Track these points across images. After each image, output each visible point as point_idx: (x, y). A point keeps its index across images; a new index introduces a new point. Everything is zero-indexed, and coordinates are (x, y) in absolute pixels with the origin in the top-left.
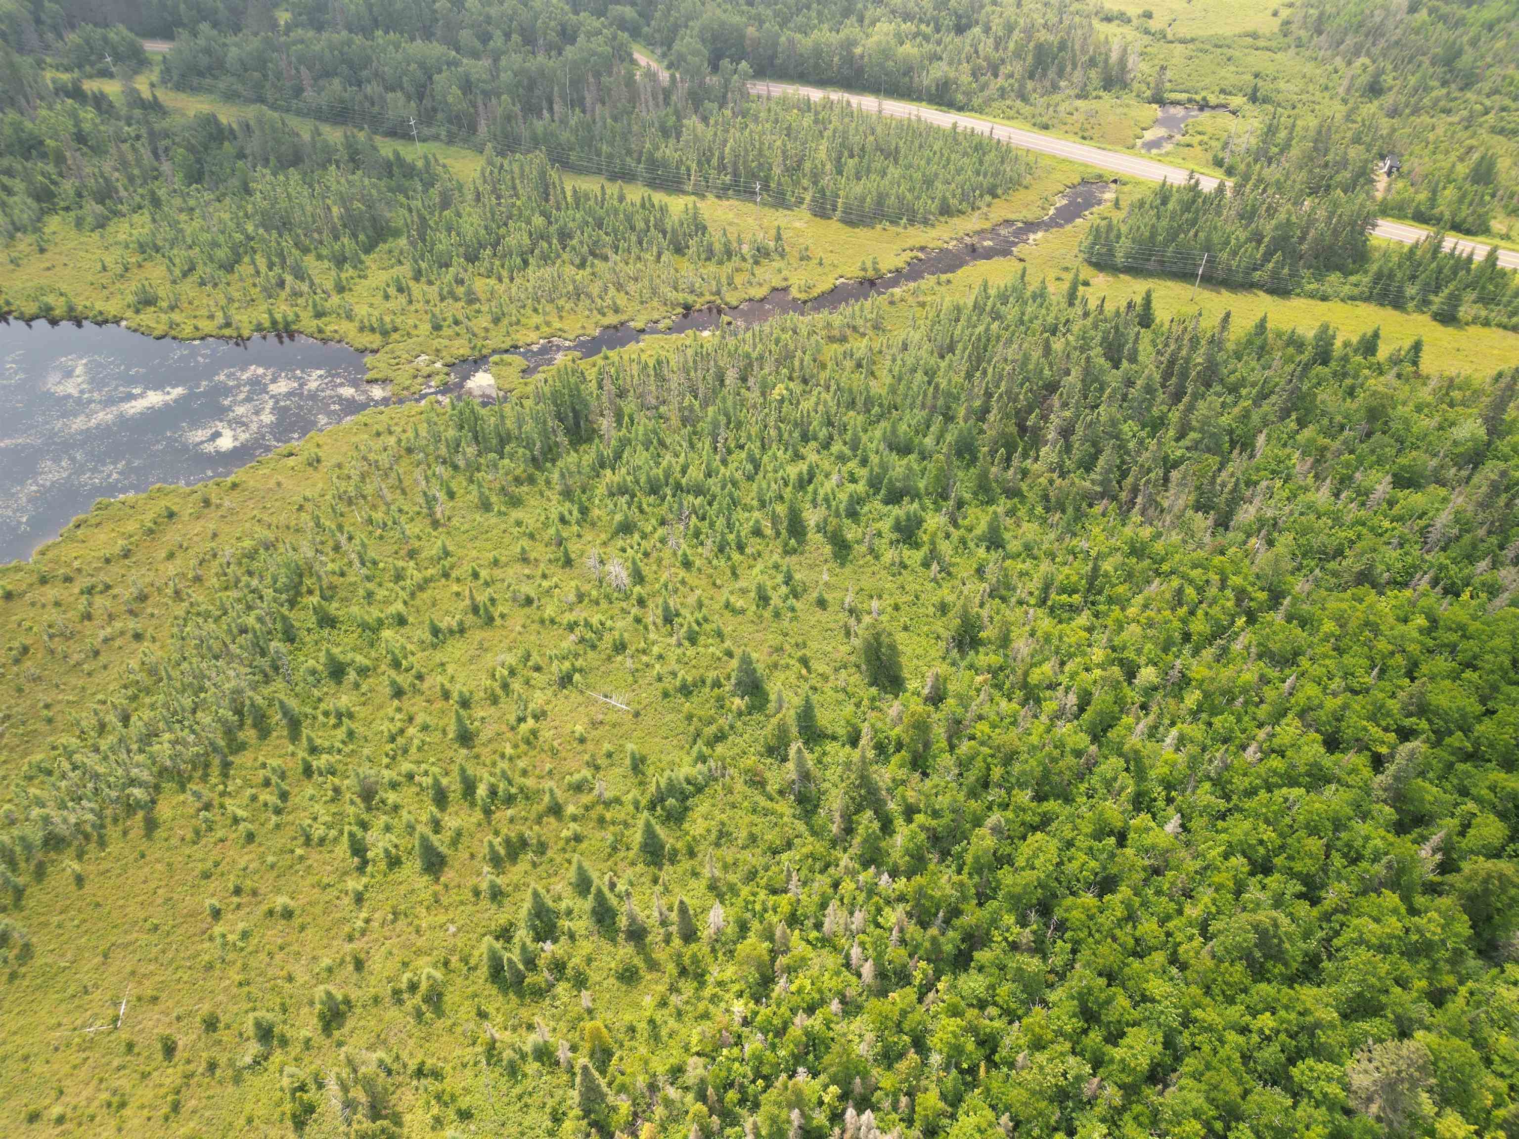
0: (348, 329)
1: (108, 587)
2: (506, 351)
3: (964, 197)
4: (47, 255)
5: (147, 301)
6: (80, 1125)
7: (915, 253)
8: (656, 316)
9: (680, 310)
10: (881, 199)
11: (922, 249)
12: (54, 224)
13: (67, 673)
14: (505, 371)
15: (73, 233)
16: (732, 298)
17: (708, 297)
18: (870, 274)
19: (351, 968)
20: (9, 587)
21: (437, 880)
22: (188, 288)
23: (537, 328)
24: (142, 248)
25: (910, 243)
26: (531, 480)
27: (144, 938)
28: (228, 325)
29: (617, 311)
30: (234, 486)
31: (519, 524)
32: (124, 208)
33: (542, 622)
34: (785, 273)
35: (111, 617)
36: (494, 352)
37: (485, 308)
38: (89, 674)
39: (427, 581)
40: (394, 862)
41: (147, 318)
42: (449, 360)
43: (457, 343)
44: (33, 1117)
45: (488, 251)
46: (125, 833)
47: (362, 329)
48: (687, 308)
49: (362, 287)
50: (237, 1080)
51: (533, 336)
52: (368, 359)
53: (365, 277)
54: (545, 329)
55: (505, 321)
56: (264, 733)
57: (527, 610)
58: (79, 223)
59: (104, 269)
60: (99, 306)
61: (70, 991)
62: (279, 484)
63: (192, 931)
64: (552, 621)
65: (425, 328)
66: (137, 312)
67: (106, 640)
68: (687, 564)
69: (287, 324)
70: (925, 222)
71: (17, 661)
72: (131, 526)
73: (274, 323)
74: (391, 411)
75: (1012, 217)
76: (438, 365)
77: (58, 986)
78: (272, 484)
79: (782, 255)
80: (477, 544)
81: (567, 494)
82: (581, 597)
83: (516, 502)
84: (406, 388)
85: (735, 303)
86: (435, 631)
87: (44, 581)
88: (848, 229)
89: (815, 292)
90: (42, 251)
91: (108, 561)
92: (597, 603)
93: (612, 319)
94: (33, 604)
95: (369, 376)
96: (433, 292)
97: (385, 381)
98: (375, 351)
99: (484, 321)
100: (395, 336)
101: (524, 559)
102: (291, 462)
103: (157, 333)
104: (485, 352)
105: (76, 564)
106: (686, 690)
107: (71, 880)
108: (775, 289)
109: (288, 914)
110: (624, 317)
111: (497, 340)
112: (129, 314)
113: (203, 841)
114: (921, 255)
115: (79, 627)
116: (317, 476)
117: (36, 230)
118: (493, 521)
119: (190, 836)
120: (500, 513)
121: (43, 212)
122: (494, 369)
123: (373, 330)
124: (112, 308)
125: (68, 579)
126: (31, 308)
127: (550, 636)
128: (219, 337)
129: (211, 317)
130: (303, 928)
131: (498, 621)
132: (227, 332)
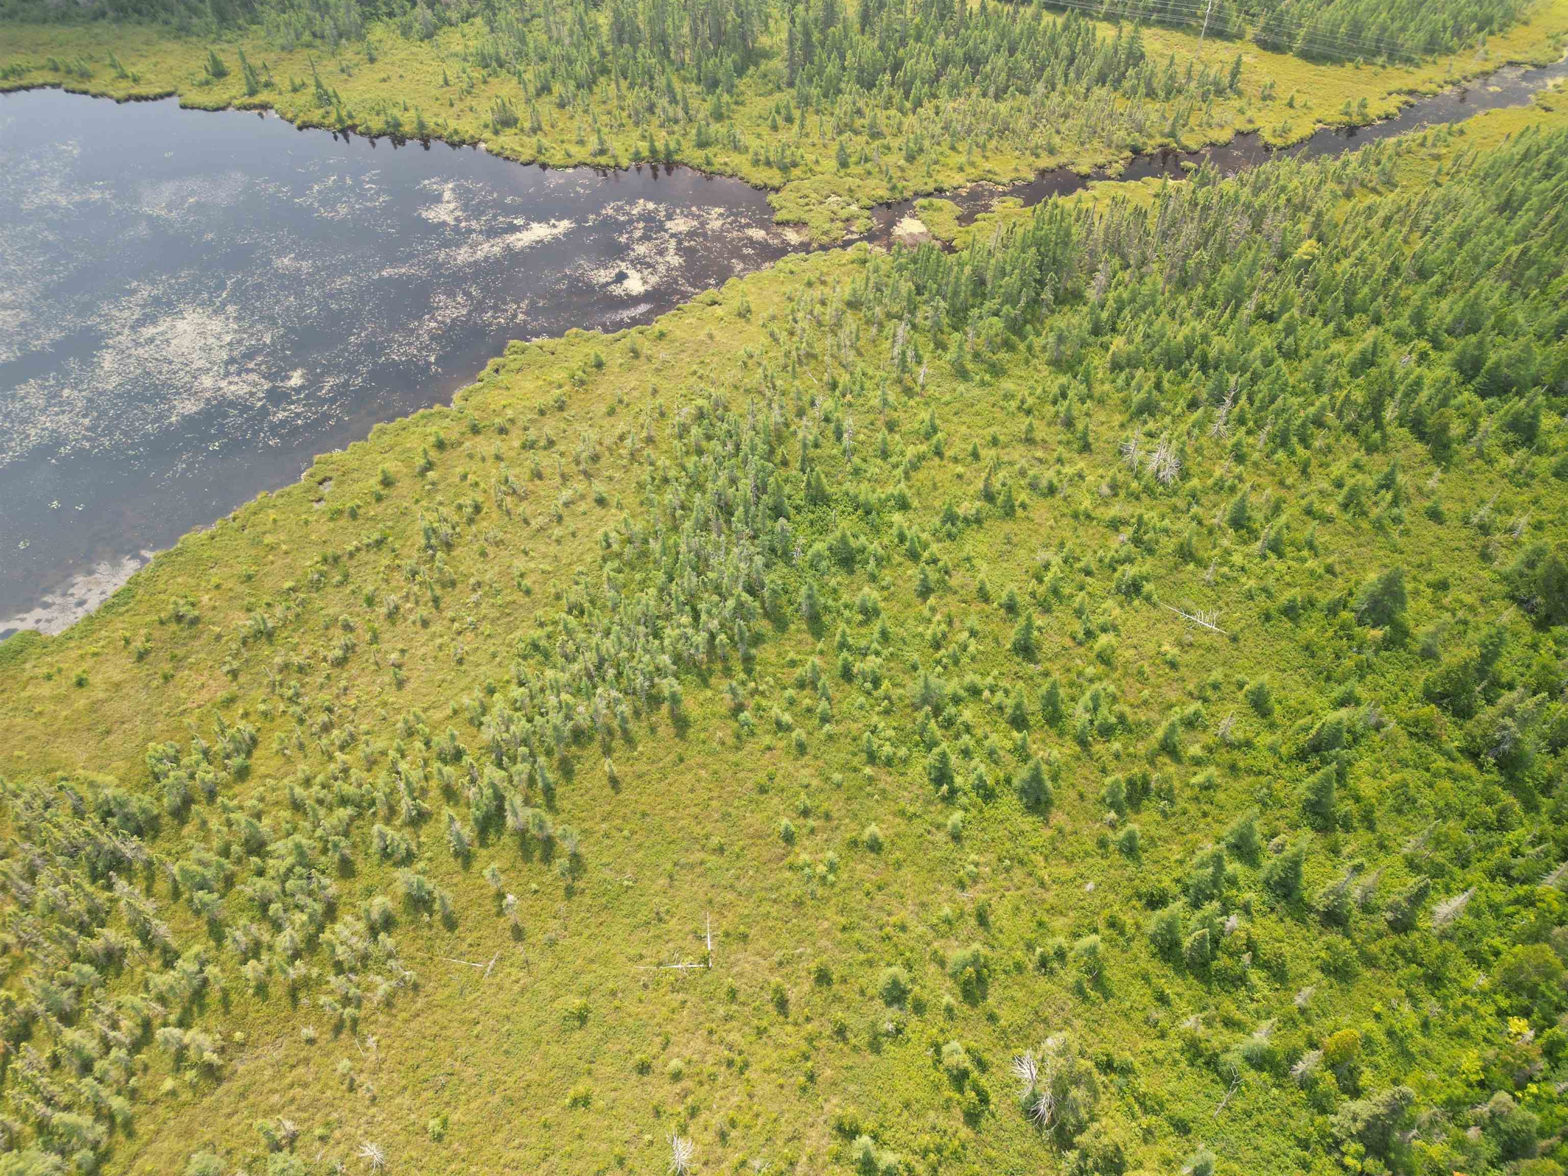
0: (739, 162)
1: (551, 443)
2: (929, 195)
3: (1458, 32)
4: (377, 65)
5: (507, 122)
6: (701, 1083)
7: (1404, 98)
8: (1101, 160)
9: (1127, 153)
10: (1357, 28)
11: (1411, 93)
12: (378, 32)
13: (532, 537)
14: (937, 217)
15: (401, 41)
16: (1191, 141)
17: (1159, 140)
18: (1356, 119)
19: (973, 922)
20: (442, 435)
21: (1046, 822)
22: (546, 107)
23: (961, 169)
24: (484, 61)
25: (1395, 85)
26: (1009, 346)
27: (713, 860)
28: (602, 152)
29: (1052, 151)
30: (662, 336)
31: (1008, 396)
32: (454, 16)
33: (1076, 516)
34: (1249, 114)
35: (565, 478)
36: (917, 195)
37: (895, 143)
38: (558, 542)
39: (921, 457)
40: (988, 795)
41: (508, 140)
42: (865, 202)
43: (872, 182)
44: (644, 1069)
45: (888, 77)
46: (653, 730)
47: (756, 163)
48: (1136, 151)
49: (742, 116)
50: (875, 1047)
51: (958, 179)
52: (772, 197)
53: (742, 104)
54: (969, 170)
55: (921, 159)
56: (781, 624)
57: (1050, 501)
58: (406, 32)
59: (446, 83)
60: (453, 124)
61: (641, 917)
62: (711, 337)
63: (766, 855)
64: (1088, 517)
65: (830, 164)
66: (496, 133)
67: (566, 505)
68: (1240, 458)
69: (669, 154)
70: (1409, 60)
71: (471, 521)
72: (558, 375)
73: (653, 151)
74: (817, 259)
75: (1517, 58)
76: (854, 208)
77: (626, 909)
78: (702, 335)
79: (1240, 94)
80: (965, 418)
81: (1058, 364)
82: (1114, 487)
83: (997, 371)
84: (826, 233)
85: (1194, 147)
86: (950, 518)
87: (475, 430)
88: (1311, 66)
89: (1294, 138)
90: (372, 60)
91: (542, 413)
92: (1138, 498)
93: (1046, 162)
94: (471, 457)
95: (779, 217)
96: (829, 123)
97: (800, 225)
98: (777, 190)
99: (896, 159)
100: (796, 172)
101: (1029, 441)
102: (719, 311)
103: (523, 158)
104: (908, 194)
105: (510, 413)
106: (1290, 612)
107: (605, 781)
108: (1239, 133)
109: (875, 846)
110: (1062, 160)
111: (916, 180)
112: (487, 134)
113: (748, 747)
114: (1412, 100)
115: (531, 487)
116: (752, 329)
117: (361, 38)
118: (977, 392)
119: (730, 741)
120: (983, 383)
121: (366, 17)
122: (924, 215)
123: (768, 163)
124: (467, 127)
125: (502, 431)
126: (377, 124)
127: (1088, 534)
128: (596, 167)
129: (581, 142)
130: (898, 865)
131: (1020, 512)
132: (603, 160)
